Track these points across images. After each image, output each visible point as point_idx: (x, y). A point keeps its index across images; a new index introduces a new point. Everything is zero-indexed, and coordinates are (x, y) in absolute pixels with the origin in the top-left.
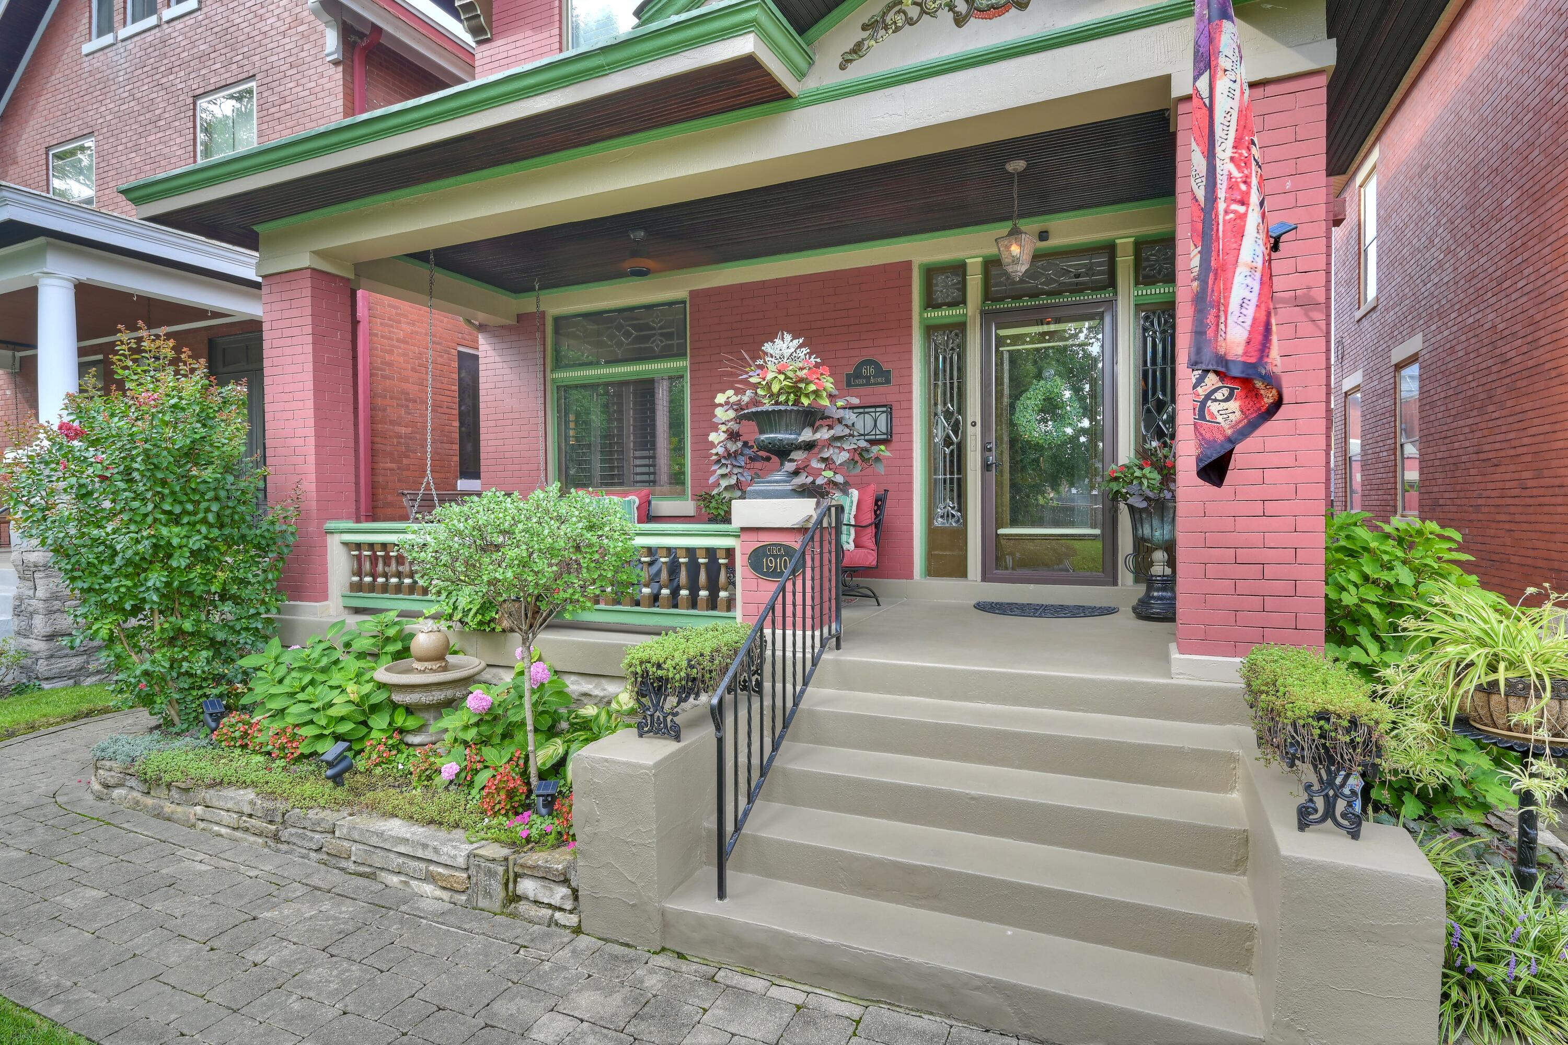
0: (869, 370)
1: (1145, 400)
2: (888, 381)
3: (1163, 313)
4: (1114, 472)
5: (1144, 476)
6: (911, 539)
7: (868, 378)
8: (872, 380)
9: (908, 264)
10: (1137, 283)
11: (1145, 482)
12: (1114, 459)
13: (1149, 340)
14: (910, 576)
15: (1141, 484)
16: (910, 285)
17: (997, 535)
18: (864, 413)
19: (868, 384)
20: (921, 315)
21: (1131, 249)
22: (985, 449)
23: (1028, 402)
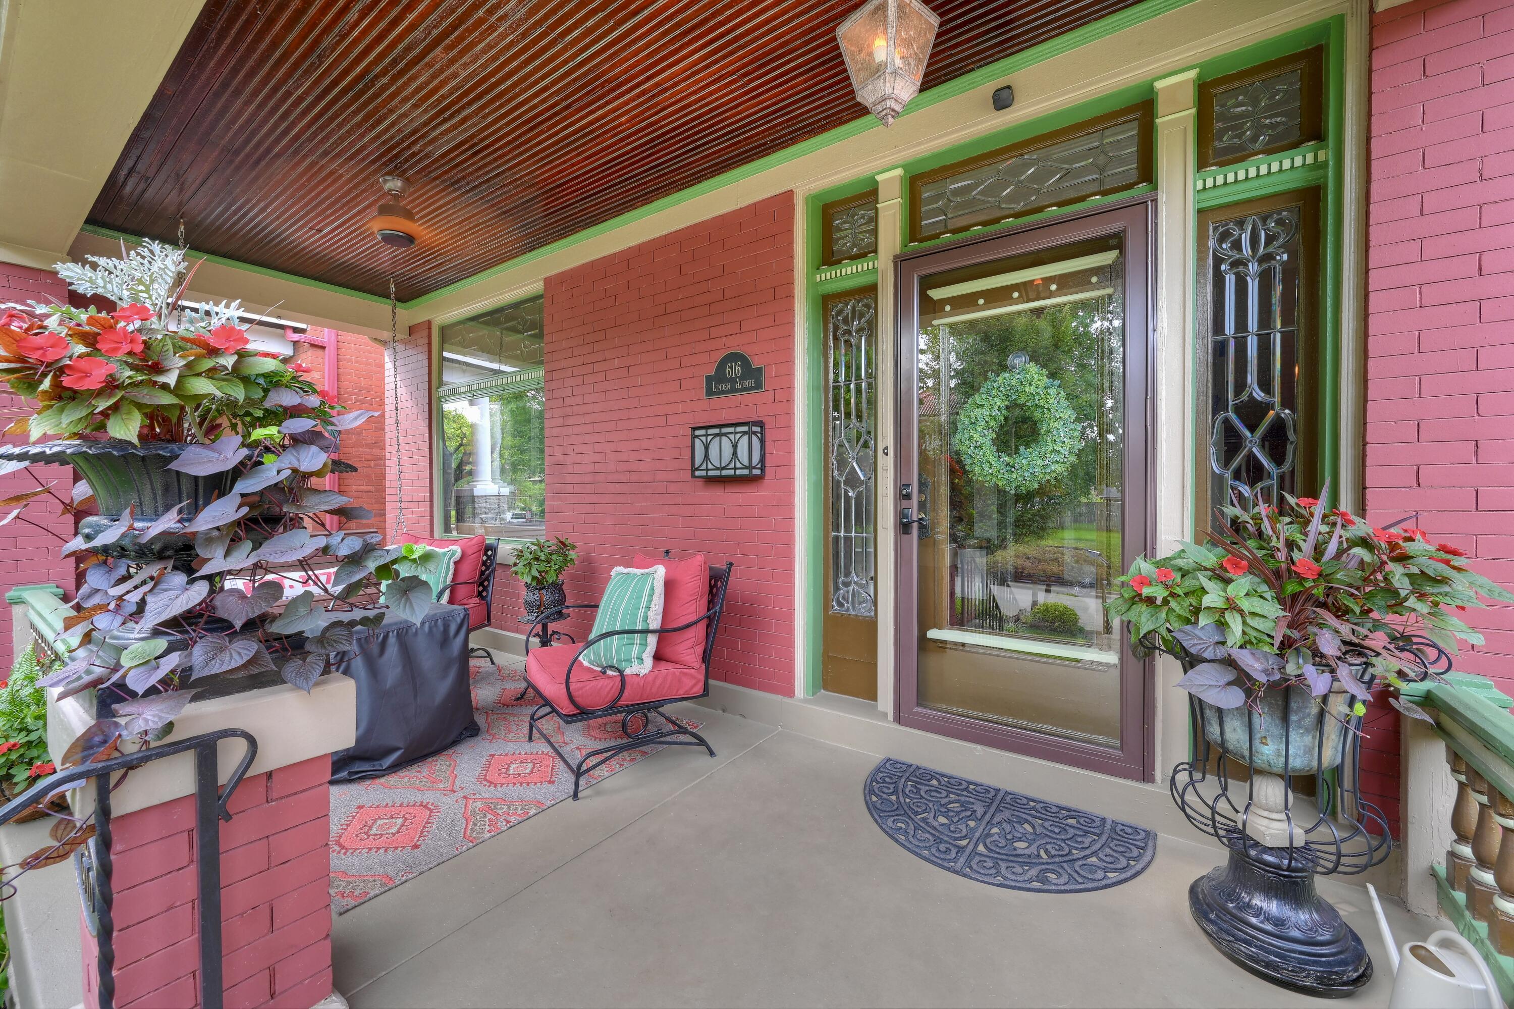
0: (737, 369)
1: (1219, 403)
2: (758, 386)
3: (1264, 220)
4: (1145, 581)
5: (1232, 606)
6: (791, 630)
7: (732, 381)
8: (739, 384)
9: (788, 197)
10: (1202, 164)
11: (1235, 624)
12: (1147, 547)
13: (1230, 281)
14: (789, 692)
15: (1222, 625)
16: (790, 231)
17: (923, 641)
18: (721, 435)
19: (733, 390)
20: (809, 277)
21: (1189, 96)
22: (902, 495)
23: (978, 412)
